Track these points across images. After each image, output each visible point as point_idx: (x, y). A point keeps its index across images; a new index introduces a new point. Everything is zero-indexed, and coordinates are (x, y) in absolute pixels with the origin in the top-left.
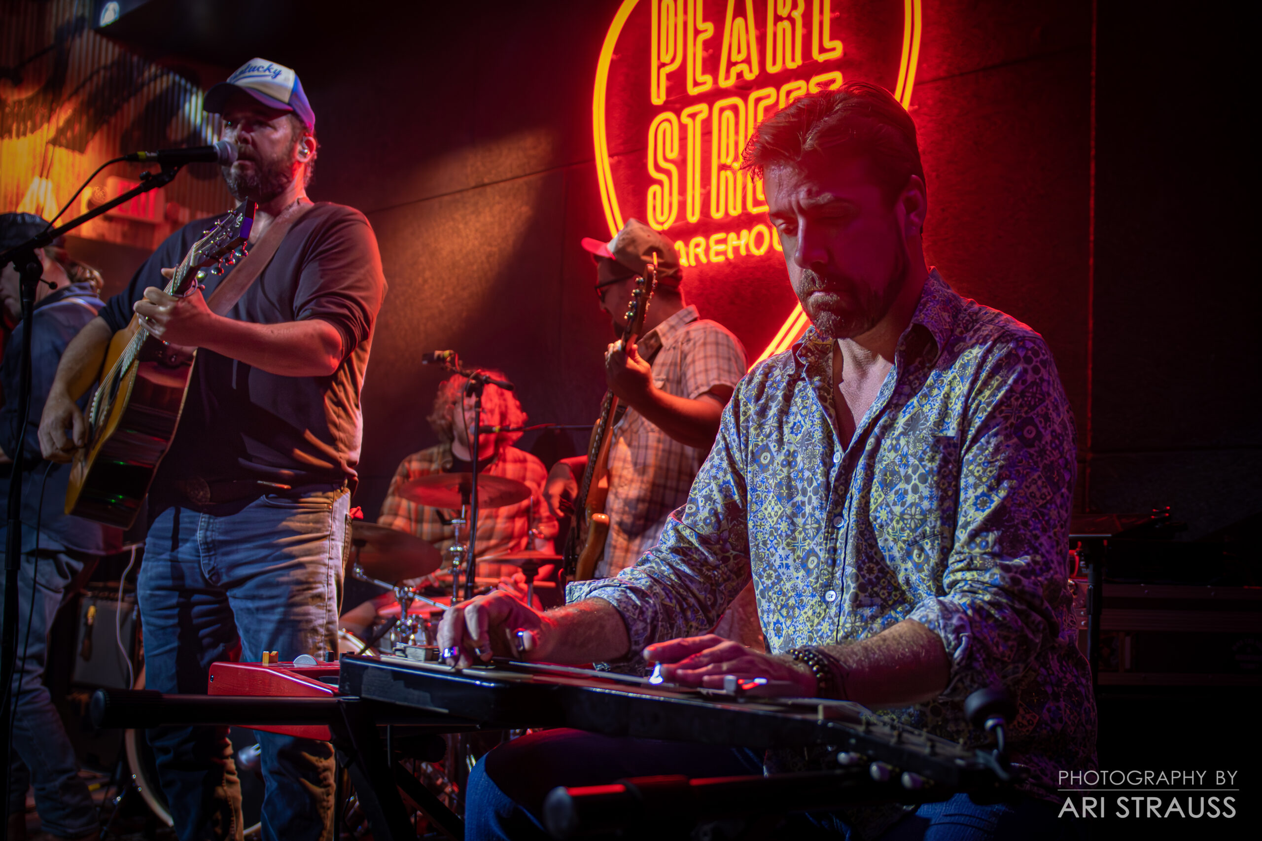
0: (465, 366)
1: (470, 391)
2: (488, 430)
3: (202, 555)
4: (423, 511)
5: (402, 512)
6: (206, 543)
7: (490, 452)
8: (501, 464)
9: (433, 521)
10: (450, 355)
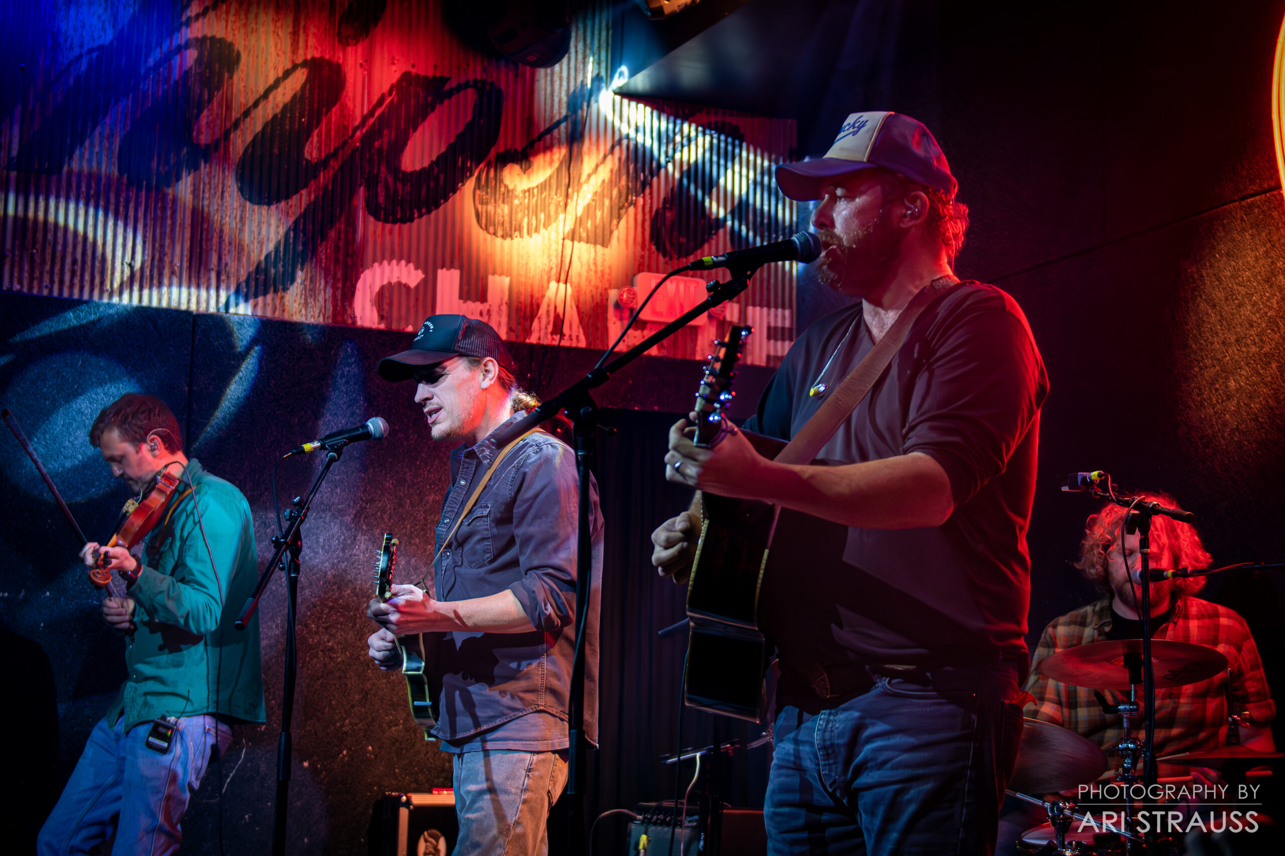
0: (1120, 491)
1: (1131, 524)
2: (1158, 575)
3: (822, 763)
4: (1075, 691)
5: (1050, 694)
6: (824, 748)
7: (1164, 607)
8: (1180, 623)
9: (1089, 704)
10: (1099, 475)
